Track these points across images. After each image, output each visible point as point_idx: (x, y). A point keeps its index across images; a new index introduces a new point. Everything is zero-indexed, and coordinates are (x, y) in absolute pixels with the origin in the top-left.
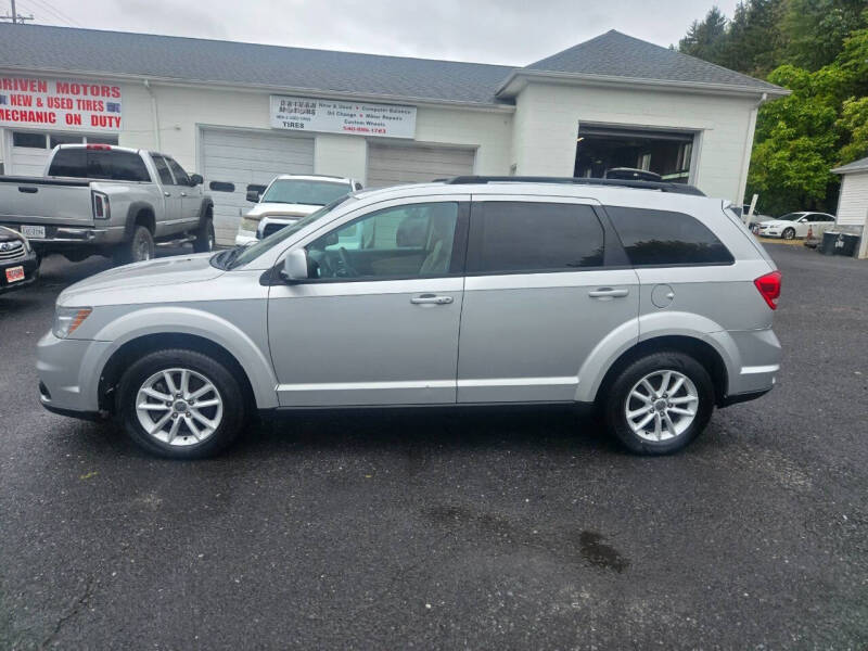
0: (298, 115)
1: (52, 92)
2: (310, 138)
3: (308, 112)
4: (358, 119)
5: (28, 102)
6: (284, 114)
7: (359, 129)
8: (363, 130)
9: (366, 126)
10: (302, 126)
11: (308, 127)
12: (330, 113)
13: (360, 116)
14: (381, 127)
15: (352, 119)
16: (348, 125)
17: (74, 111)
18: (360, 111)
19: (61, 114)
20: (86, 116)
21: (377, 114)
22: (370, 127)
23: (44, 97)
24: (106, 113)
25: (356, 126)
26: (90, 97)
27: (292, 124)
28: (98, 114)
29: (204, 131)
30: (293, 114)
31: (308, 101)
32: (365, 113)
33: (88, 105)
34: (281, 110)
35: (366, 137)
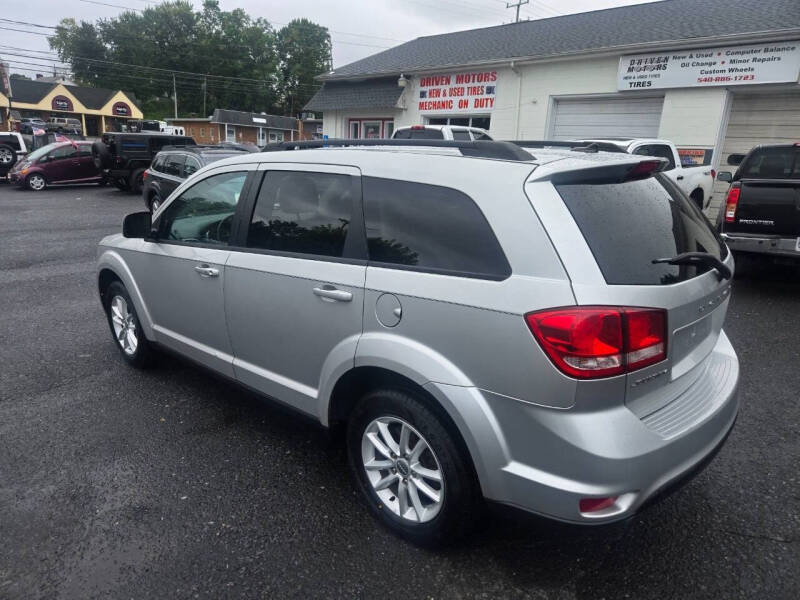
0: (647, 73)
1: (453, 84)
2: (658, 96)
3: (659, 68)
4: (718, 67)
5: (438, 93)
6: (634, 73)
7: (717, 79)
8: (723, 79)
9: (727, 74)
10: (650, 83)
11: (657, 84)
12: (683, 65)
13: (721, 62)
14: (749, 73)
15: (713, 68)
16: (704, 76)
17: (464, 98)
18: (724, 57)
19: (456, 100)
20: (471, 99)
21: (745, 57)
22: (733, 75)
23: (447, 88)
24: (485, 96)
25: (714, 76)
26: (477, 84)
27: (639, 84)
28: (480, 97)
29: (558, 101)
30: (642, 73)
31: (660, 55)
32: (728, 59)
33: (474, 91)
34: (630, 70)
35: (727, 88)
